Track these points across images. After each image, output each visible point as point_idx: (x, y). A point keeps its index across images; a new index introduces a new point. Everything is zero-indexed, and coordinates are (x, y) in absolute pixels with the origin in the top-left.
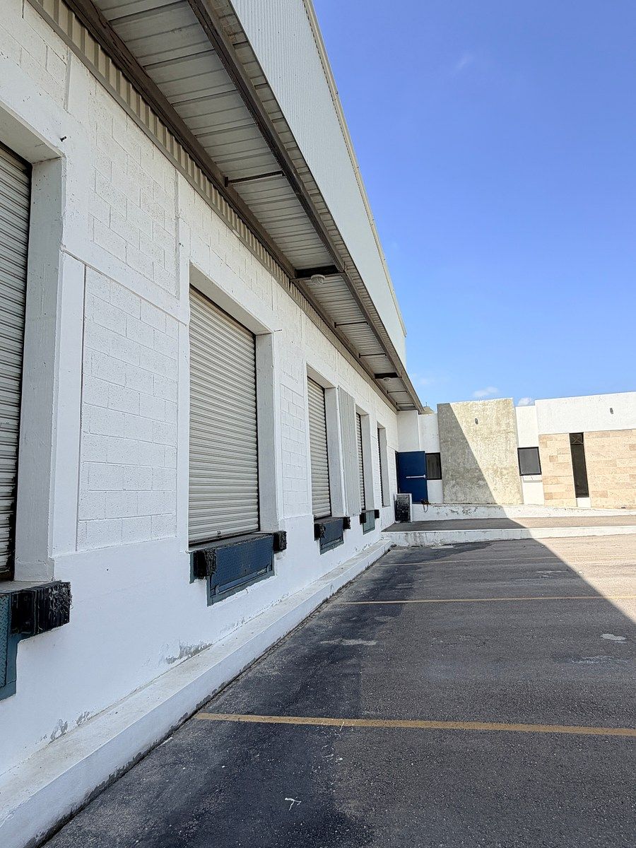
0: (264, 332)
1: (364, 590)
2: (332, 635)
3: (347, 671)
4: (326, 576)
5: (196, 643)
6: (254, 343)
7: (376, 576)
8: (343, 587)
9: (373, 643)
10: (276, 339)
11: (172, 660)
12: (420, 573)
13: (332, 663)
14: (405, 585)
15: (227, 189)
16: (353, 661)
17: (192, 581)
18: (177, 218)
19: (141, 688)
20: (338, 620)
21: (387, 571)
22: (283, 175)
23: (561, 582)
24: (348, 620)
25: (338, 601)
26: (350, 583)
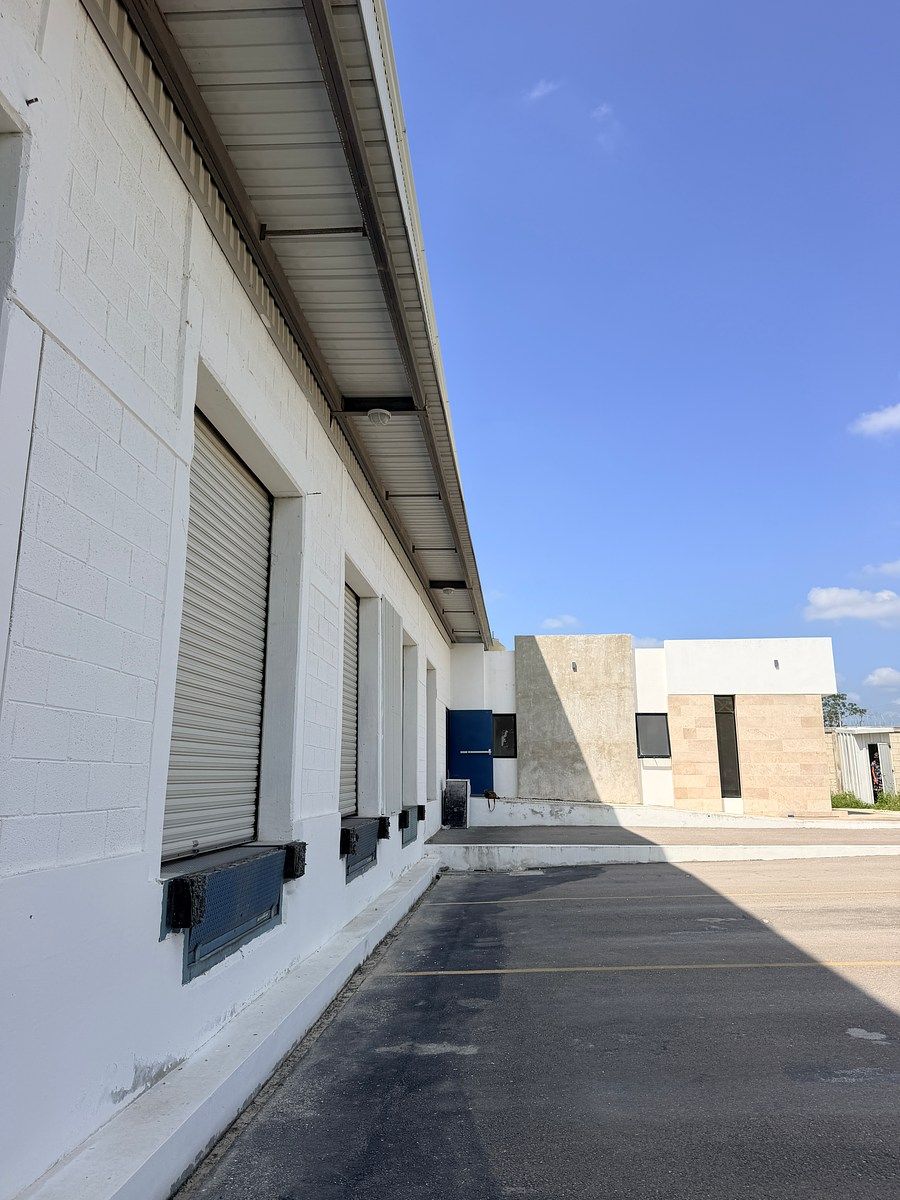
0: (290, 494)
1: (419, 949)
2: (393, 1034)
3: (444, 1106)
4: (353, 925)
5: (159, 1058)
6: (271, 510)
7: (433, 922)
8: (381, 943)
9: (470, 1050)
10: (310, 507)
11: (123, 1094)
12: (506, 918)
13: (410, 1090)
14: (488, 941)
15: (263, 243)
16: (447, 1086)
17: (162, 938)
18: (186, 278)
19: (68, 1157)
20: (393, 1007)
21: (447, 915)
22: (365, 234)
23: (743, 938)
24: (411, 1006)
25: (382, 969)
26: (390, 935)
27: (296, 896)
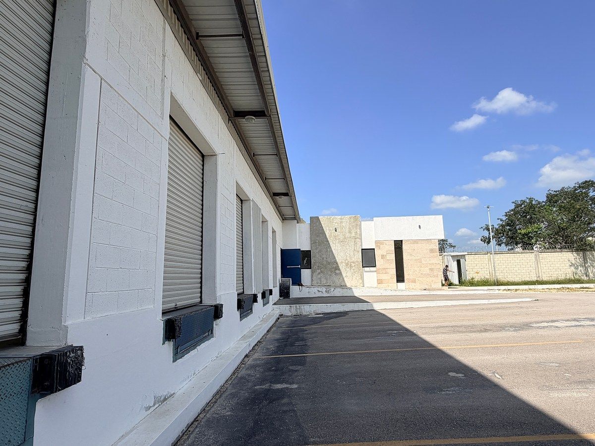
0: (211, 154)
1: (272, 347)
2: (263, 381)
3: (285, 408)
4: (244, 338)
5: (164, 393)
6: (203, 161)
7: (278, 336)
8: (256, 345)
9: (295, 386)
10: (220, 160)
11: (149, 408)
12: (307, 334)
13: (270, 402)
14: (301, 343)
15: (197, 41)
16: (285, 400)
17: (164, 343)
18: (164, 56)
19: (127, 434)
20: (262, 370)
21: (283, 333)
22: (243, 37)
23: (406, 339)
24: (269, 370)
25: (256, 356)
26: (259, 342)
27: (219, 326)
